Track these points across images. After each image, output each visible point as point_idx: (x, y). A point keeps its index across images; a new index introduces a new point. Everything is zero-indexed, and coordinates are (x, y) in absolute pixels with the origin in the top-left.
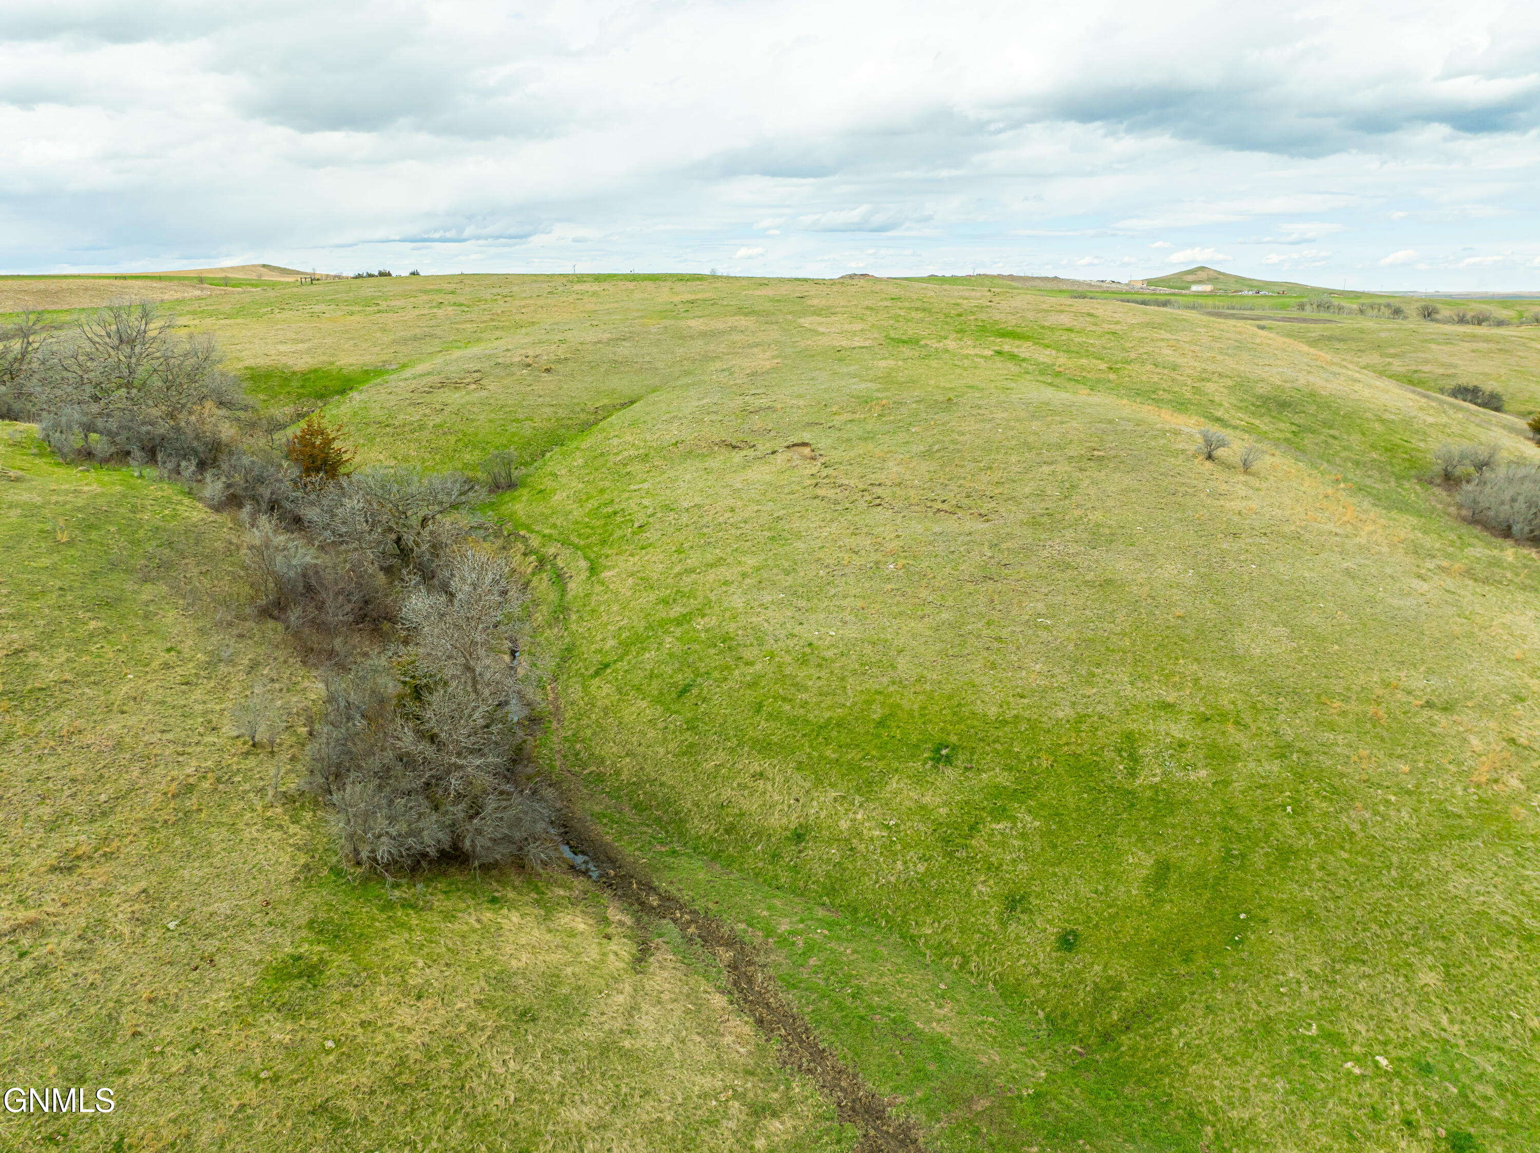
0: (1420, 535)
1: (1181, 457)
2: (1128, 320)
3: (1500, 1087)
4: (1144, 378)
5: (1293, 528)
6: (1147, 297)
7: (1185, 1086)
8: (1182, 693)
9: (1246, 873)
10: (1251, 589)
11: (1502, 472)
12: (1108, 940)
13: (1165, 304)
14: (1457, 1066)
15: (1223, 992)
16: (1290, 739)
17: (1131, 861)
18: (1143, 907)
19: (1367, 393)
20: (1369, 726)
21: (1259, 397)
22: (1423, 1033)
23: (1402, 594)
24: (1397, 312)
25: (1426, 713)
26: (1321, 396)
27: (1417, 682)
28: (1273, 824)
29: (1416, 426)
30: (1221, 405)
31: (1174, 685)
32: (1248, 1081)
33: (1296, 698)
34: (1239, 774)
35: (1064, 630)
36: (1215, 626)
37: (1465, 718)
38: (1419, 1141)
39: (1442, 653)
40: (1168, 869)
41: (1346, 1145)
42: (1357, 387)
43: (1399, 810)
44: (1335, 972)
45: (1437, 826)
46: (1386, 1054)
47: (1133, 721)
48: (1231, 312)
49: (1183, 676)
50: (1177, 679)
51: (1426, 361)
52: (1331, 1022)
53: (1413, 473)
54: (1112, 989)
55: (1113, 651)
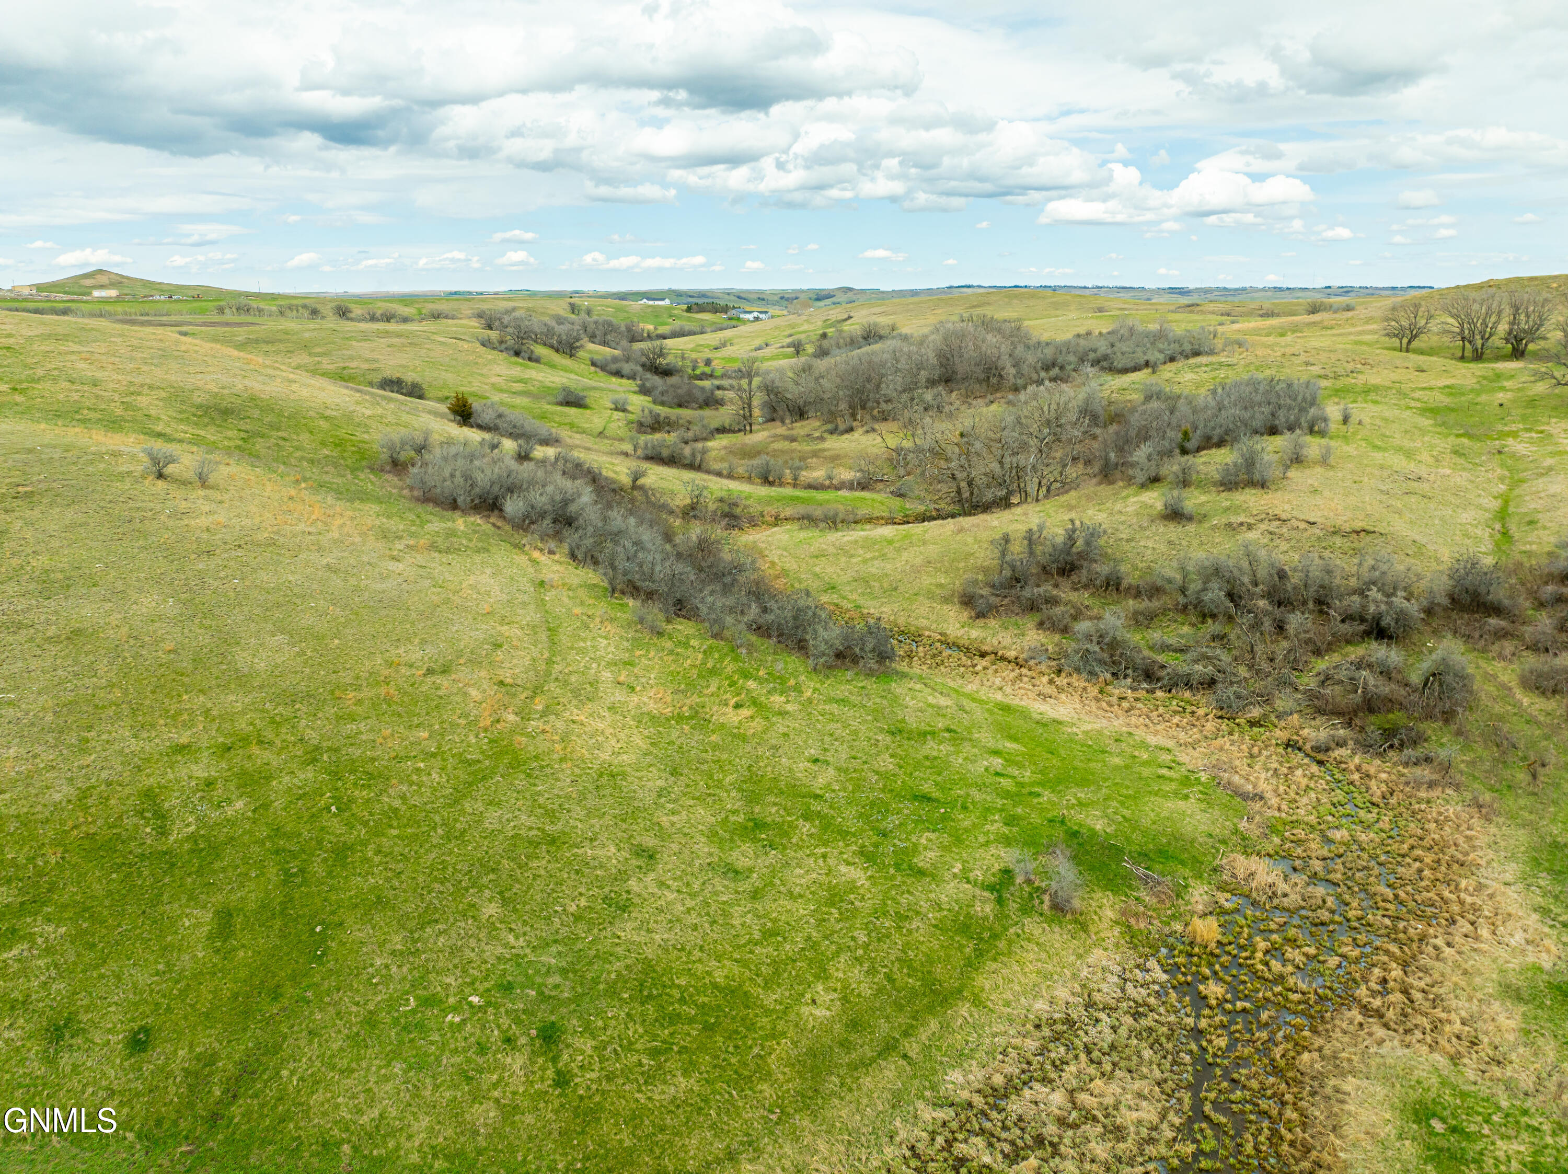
0: (385, 520)
1: (128, 479)
2: (24, 332)
3: (563, 972)
4: (61, 397)
5: (266, 535)
6: (41, 305)
7: (310, 1121)
8: (194, 730)
9: (310, 887)
10: (240, 604)
11: (437, 452)
12: (185, 1018)
13: (65, 312)
14: (530, 972)
15: (321, 1010)
16: (315, 742)
17: (187, 924)
18: (215, 965)
19: (305, 393)
20: (384, 706)
21: (200, 406)
22: (498, 958)
23: (383, 578)
24: (314, 312)
25: (430, 679)
26: (262, 400)
27: (416, 655)
28: (322, 829)
29: (357, 420)
30: (159, 419)
31: (184, 724)
32: (368, 1081)
33: (312, 700)
34: (276, 792)
35: (35, 701)
36: (212, 651)
37: (461, 675)
38: (519, 1050)
39: (429, 623)
40: (231, 915)
41: (466, 1088)
42: (294, 387)
43: (429, 774)
44: (415, 941)
45: (463, 777)
46: (475, 992)
47: (148, 776)
48: (146, 318)
49: (191, 712)
50: (185, 717)
51: (351, 358)
52: (425, 988)
53: (364, 463)
54: (205, 1066)
55: (104, 707)
